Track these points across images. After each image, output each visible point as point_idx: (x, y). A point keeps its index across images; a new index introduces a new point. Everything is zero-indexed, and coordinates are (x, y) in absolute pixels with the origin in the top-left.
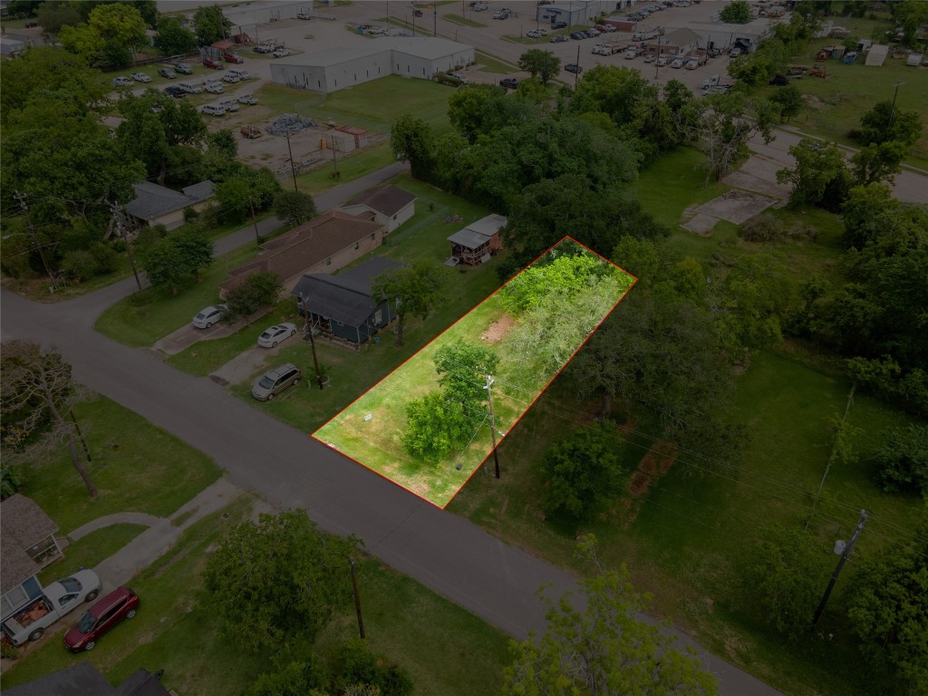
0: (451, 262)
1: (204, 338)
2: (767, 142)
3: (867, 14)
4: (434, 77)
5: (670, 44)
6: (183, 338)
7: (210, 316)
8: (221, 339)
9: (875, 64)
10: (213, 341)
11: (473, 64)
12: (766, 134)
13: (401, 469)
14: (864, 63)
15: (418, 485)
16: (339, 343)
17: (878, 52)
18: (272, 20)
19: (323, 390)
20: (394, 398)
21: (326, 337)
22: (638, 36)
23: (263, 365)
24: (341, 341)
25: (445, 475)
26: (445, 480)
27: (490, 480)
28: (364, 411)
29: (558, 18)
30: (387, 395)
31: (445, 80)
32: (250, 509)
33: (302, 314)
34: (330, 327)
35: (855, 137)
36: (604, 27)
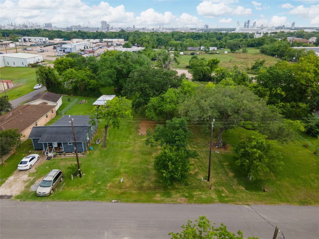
4: (29, 66)
16: (69, 155)
19: (82, 178)
20: (125, 168)
21: (60, 155)
22: (99, 53)
23: (30, 179)
24: (71, 154)
25: (184, 190)
26: (187, 192)
27: (206, 184)
28: (115, 179)
29: (66, 51)
30: (120, 168)
31: (34, 66)
33: (37, 150)
34: (63, 149)
35: (188, 67)
36: (85, 52)
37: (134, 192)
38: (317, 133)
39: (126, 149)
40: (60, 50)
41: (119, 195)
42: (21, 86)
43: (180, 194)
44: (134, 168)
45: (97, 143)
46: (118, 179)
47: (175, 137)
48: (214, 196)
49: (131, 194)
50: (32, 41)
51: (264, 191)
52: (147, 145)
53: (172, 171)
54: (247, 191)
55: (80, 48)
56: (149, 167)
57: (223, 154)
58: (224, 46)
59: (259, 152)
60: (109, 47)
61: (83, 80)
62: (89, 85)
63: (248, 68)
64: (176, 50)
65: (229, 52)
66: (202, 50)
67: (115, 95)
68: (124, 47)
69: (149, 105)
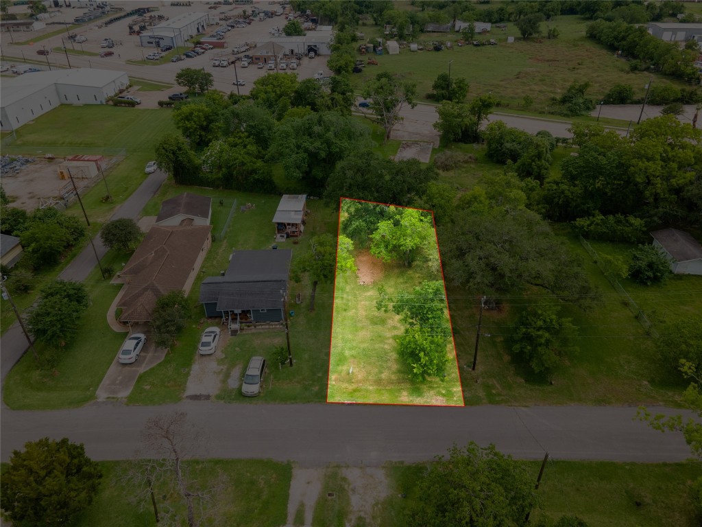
0: (280, 239)
1: (142, 369)
3: (360, 22)
4: (107, 101)
5: (269, 54)
6: (120, 378)
7: (135, 349)
8: (159, 365)
9: (395, 53)
10: (152, 369)
11: (130, 86)
12: (410, 103)
13: (411, 394)
14: (388, 53)
15: (432, 398)
16: (263, 327)
17: (393, 45)
19: (293, 367)
20: (350, 349)
21: (249, 326)
22: (236, 50)
23: (222, 369)
24: (265, 325)
25: (440, 384)
26: (444, 388)
27: (471, 374)
28: (340, 368)
29: (162, 43)
30: (343, 349)
31: (119, 101)
32: (344, 479)
33: (210, 317)
34: (252, 317)
35: (431, 98)
36: (204, 46)
37: (371, 388)
38: (649, 278)
39: (344, 313)
40: (149, 43)
41: (351, 393)
42: (118, 164)
43: (434, 391)
44: (364, 350)
45: (298, 303)
46: (345, 368)
47: (427, 313)
48: (481, 394)
49: (367, 391)
50: (72, 6)
51: (551, 384)
52: (379, 309)
53: (425, 365)
54: (527, 385)
55: (190, 33)
56: (386, 346)
57: (496, 321)
58: (507, 16)
59: (547, 335)
60: (249, 23)
61: (243, 164)
62: (254, 171)
63: (553, 99)
64: (401, 37)
65: (517, 39)
66: (458, 32)
67: (305, 196)
68: (289, 34)
69: (376, 236)
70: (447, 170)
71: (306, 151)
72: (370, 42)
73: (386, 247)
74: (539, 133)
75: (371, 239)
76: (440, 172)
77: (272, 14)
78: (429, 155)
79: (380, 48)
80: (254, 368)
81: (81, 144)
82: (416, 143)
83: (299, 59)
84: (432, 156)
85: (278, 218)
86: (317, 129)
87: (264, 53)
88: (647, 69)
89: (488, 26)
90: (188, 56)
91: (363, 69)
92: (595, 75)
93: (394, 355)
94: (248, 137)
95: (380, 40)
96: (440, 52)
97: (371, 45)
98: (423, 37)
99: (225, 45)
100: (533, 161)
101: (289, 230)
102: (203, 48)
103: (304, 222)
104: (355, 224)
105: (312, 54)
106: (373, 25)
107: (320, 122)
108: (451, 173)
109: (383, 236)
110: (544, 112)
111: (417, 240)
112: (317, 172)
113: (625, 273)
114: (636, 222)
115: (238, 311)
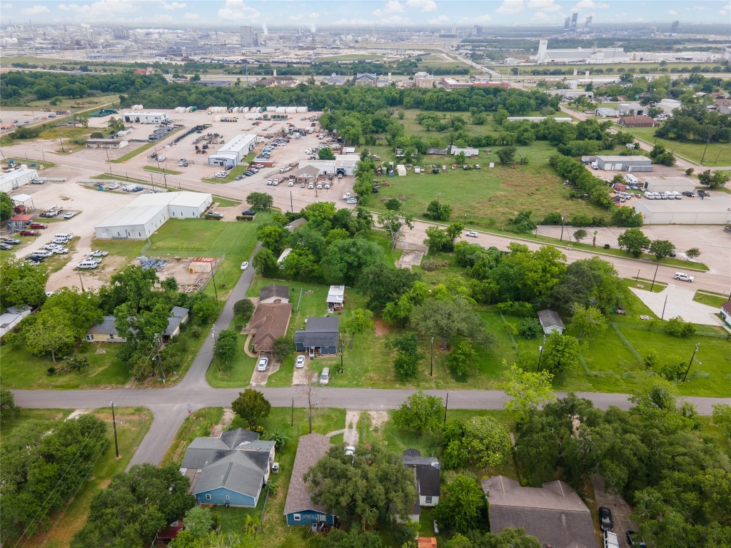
0: (330, 312)
1: (269, 373)
2: (411, 228)
3: (377, 142)
4: (201, 216)
5: (309, 176)
6: (260, 377)
7: (264, 364)
8: (277, 372)
9: (403, 175)
10: (274, 374)
11: (213, 203)
12: (409, 225)
13: (400, 385)
14: (398, 176)
15: (410, 387)
17: (401, 169)
18: (14, 189)
19: (343, 374)
20: (371, 367)
21: (319, 356)
22: (282, 170)
23: (308, 374)
24: (327, 355)
25: (414, 382)
26: (416, 383)
27: (429, 377)
28: (366, 374)
29: (225, 164)
30: (368, 366)
31: (209, 217)
32: (369, 415)
33: (298, 351)
34: (320, 351)
35: (426, 216)
36: (257, 166)
37: (381, 383)
38: (528, 335)
39: (368, 350)
40: (215, 163)
41: (372, 384)
42: (222, 263)
43: (411, 384)
44: (378, 367)
45: (343, 345)
46: (369, 374)
49: (379, 384)
50: (141, 122)
52: (386, 348)
53: (406, 370)
54: (456, 382)
56: (389, 365)
57: (446, 354)
59: (463, 357)
60: (288, 142)
61: (307, 267)
62: (313, 271)
63: (511, 220)
64: (408, 161)
65: (496, 164)
66: (453, 155)
67: (344, 287)
68: (322, 158)
69: (385, 310)
70: (431, 271)
71: (346, 262)
72: (385, 165)
73: (391, 316)
74: (490, 248)
75: (382, 312)
76: (426, 272)
77: (305, 133)
78: (420, 261)
79: (392, 171)
80: (325, 372)
81: (194, 248)
82: (412, 251)
83: (331, 179)
84: (422, 261)
85: (329, 300)
86: (353, 249)
87: (305, 176)
88: (582, 197)
89: (476, 151)
90: (247, 175)
91: (379, 190)
92: (544, 200)
93: (393, 369)
94: (308, 250)
95: (392, 163)
96: (437, 175)
97: (385, 169)
98: (425, 160)
99: (273, 165)
100: (481, 268)
101: (336, 306)
102: (257, 168)
103: (343, 303)
104: (374, 304)
105: (340, 176)
106: (387, 145)
107: (354, 244)
108: (433, 273)
109: (389, 311)
110: (501, 230)
111: (407, 313)
112: (352, 273)
113: (516, 332)
114: (529, 305)
115: (313, 348)
